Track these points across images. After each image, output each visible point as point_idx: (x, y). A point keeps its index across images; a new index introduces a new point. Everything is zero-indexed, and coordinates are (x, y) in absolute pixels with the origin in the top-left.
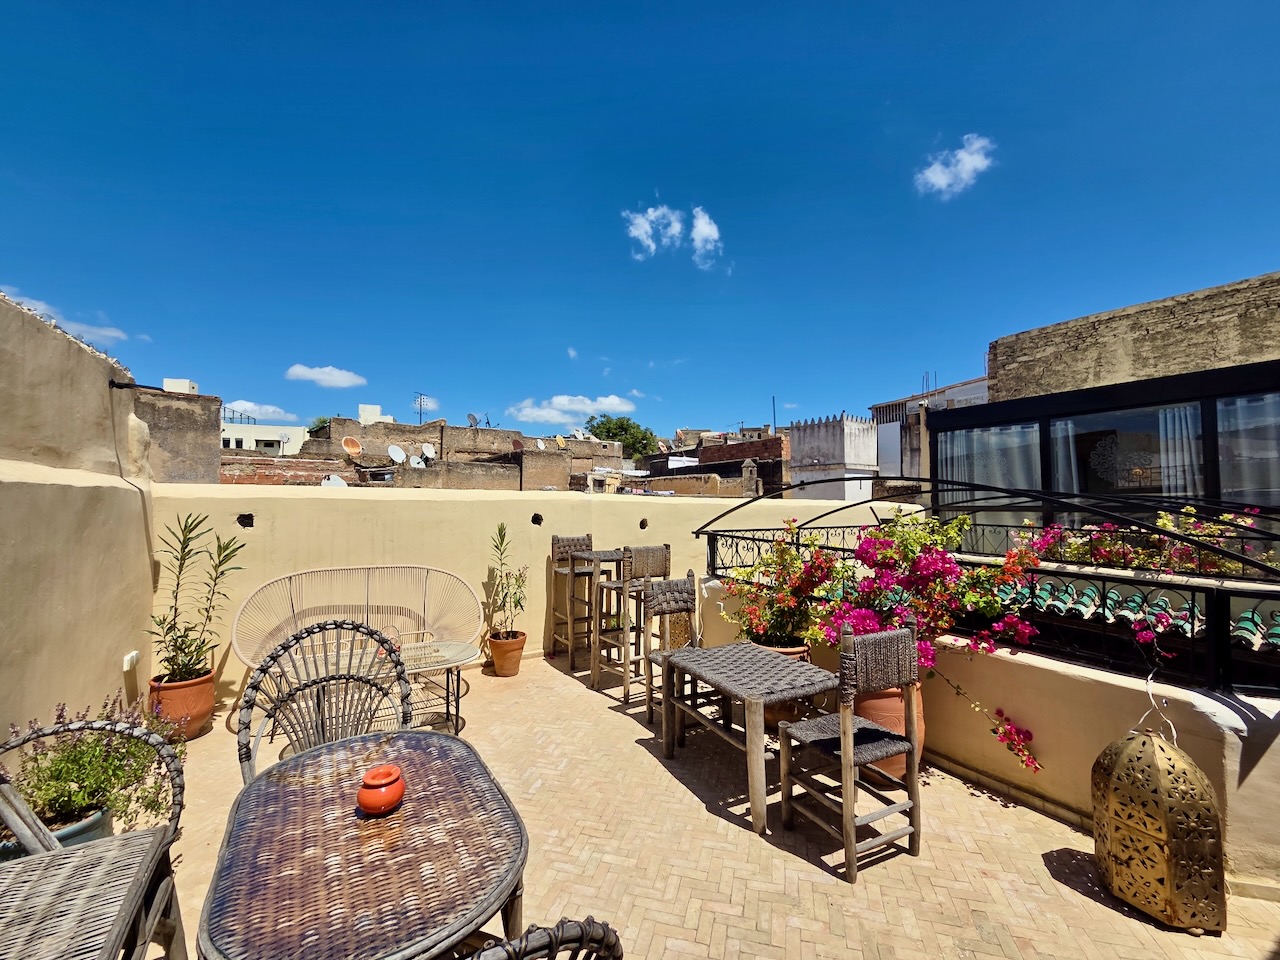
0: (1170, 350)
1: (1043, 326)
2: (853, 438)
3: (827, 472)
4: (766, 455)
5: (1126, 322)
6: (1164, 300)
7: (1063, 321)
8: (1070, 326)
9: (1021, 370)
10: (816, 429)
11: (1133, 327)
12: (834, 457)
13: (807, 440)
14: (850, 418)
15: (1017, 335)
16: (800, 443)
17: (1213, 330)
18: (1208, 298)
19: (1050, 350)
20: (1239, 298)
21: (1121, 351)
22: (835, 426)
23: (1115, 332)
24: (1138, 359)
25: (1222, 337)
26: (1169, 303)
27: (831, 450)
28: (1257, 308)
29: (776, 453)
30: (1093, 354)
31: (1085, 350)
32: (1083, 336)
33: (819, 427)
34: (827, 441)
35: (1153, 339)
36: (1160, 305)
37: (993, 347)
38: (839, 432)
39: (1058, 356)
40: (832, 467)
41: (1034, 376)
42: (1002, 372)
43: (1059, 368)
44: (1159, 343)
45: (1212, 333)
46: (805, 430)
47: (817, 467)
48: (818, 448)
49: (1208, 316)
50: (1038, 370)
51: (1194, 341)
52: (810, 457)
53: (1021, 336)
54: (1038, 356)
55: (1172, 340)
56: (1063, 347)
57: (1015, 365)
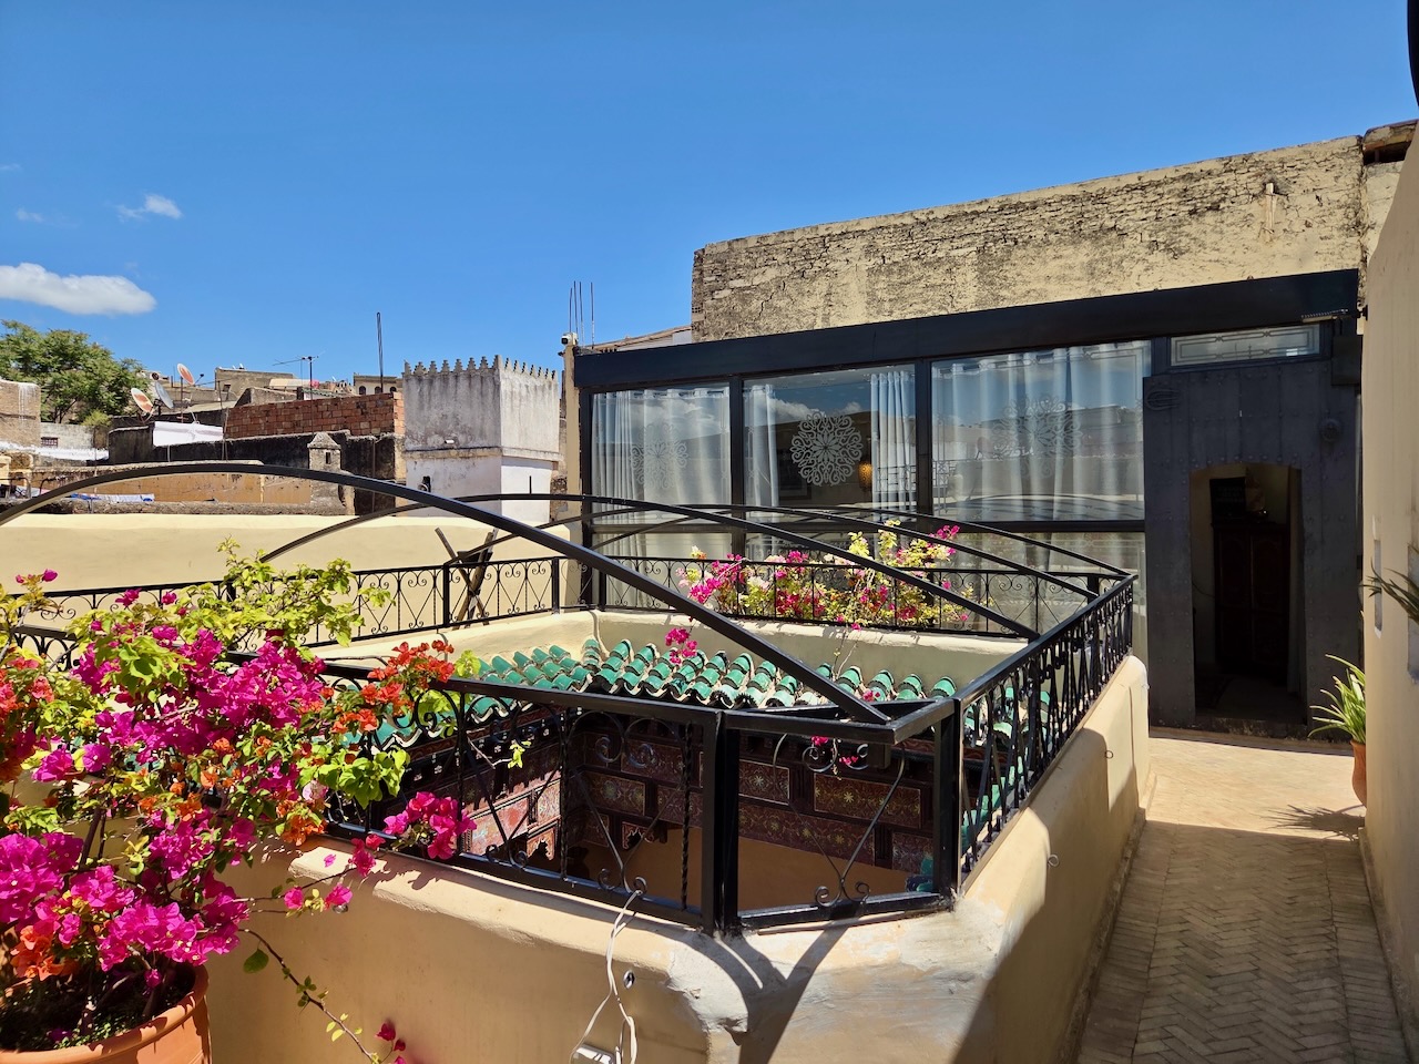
0: (908, 290)
1: (764, 234)
2: (516, 402)
3: (470, 462)
4: (364, 425)
5: (861, 243)
6: (902, 216)
7: (790, 229)
8: (797, 236)
9: (734, 302)
10: (452, 381)
11: (870, 250)
12: (482, 435)
13: (435, 401)
14: (510, 365)
15: (730, 244)
16: (421, 407)
17: (952, 266)
18: (948, 219)
19: (772, 273)
20: (979, 225)
21: (853, 287)
22: (484, 377)
23: (848, 256)
24: (872, 299)
25: (960, 279)
26: (908, 220)
27: (478, 421)
28: (995, 242)
29: (384, 424)
30: (821, 285)
31: (813, 279)
32: (810, 257)
33: (456, 377)
34: (471, 406)
35: (890, 272)
36: (898, 222)
37: (699, 259)
38: (490, 390)
39: (781, 284)
40: (479, 452)
41: (750, 313)
42: (709, 302)
43: (781, 304)
44: (895, 279)
45: (949, 271)
46: (431, 382)
47: (453, 452)
48: (455, 416)
49: (946, 245)
50: (755, 304)
51: (932, 281)
52: (441, 434)
53: (735, 246)
54: (756, 283)
55: (910, 276)
56: (788, 269)
57: (726, 293)
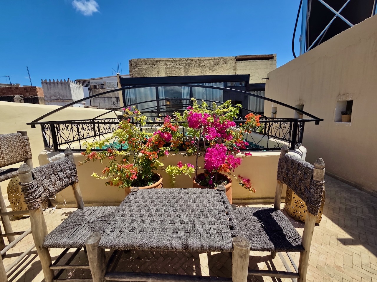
0: (172, 72)
1: (144, 58)
2: (74, 90)
3: (64, 103)
4: (27, 94)
5: (163, 63)
6: (171, 59)
7: (150, 58)
8: (151, 60)
9: (139, 71)
10: (56, 84)
11: (165, 64)
12: (67, 97)
13: (52, 89)
14: (72, 82)
15: (137, 59)
16: (48, 90)
17: (180, 69)
18: (179, 60)
19: (146, 66)
20: (184, 62)
21: (163, 71)
22: (66, 84)
23: (161, 65)
24: (166, 73)
25: (181, 71)
26: (172, 60)
27: (65, 94)
28: (187, 65)
29: (34, 94)
30: (157, 70)
31: (155, 68)
32: (154, 64)
33: (57, 83)
34: (63, 90)
35: (169, 69)
36: (170, 60)
37: (130, 62)
38: (68, 87)
39: (148, 68)
40: (67, 101)
41: (142, 73)
42: (134, 70)
43: (149, 72)
44: (170, 70)
45: (179, 70)
46: (50, 84)
47: (59, 101)
48: (58, 92)
49: (179, 65)
50: (144, 72)
51: (177, 71)
52: (55, 96)
53: (138, 60)
54: (143, 67)
55: (173, 70)
56: (150, 66)
57: (137, 69)
